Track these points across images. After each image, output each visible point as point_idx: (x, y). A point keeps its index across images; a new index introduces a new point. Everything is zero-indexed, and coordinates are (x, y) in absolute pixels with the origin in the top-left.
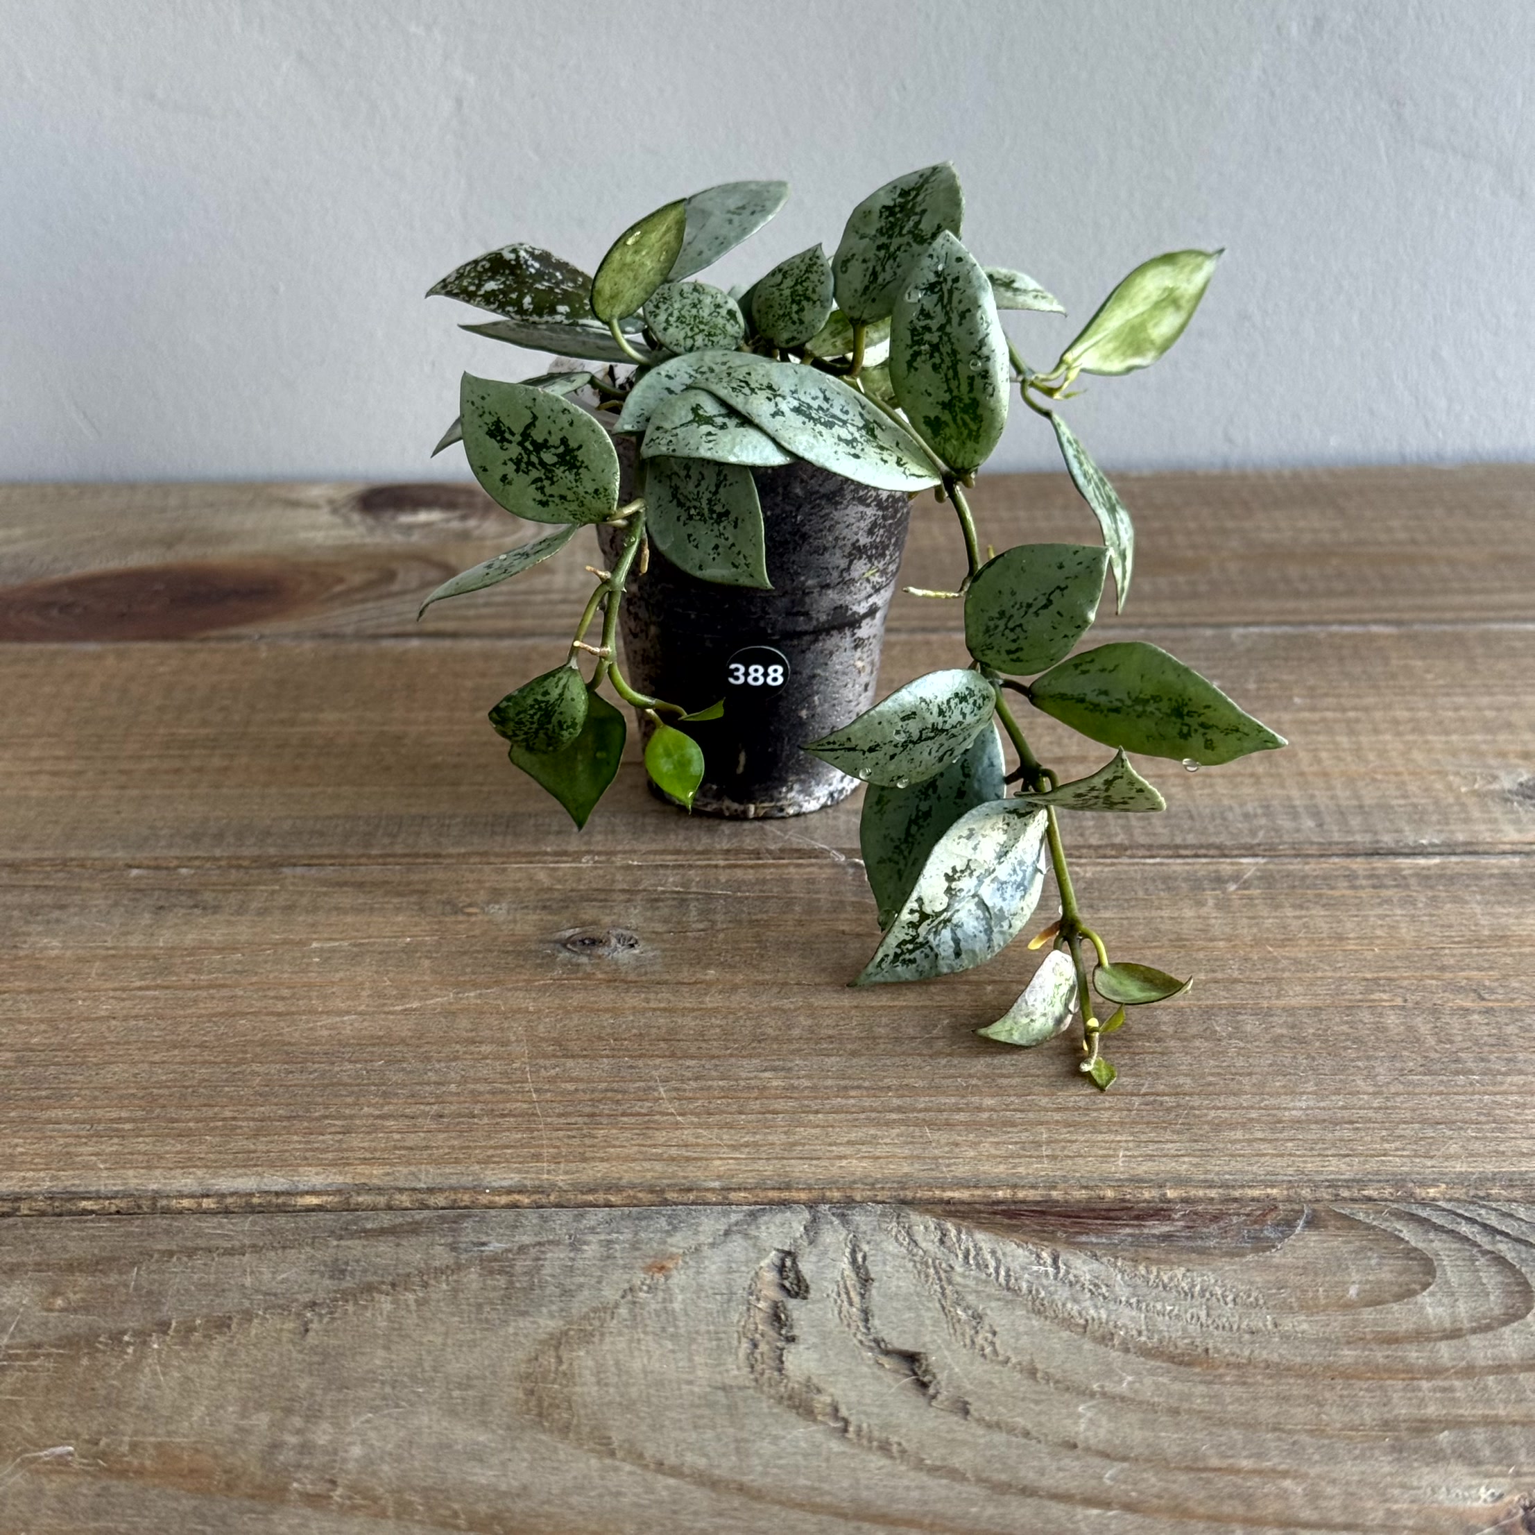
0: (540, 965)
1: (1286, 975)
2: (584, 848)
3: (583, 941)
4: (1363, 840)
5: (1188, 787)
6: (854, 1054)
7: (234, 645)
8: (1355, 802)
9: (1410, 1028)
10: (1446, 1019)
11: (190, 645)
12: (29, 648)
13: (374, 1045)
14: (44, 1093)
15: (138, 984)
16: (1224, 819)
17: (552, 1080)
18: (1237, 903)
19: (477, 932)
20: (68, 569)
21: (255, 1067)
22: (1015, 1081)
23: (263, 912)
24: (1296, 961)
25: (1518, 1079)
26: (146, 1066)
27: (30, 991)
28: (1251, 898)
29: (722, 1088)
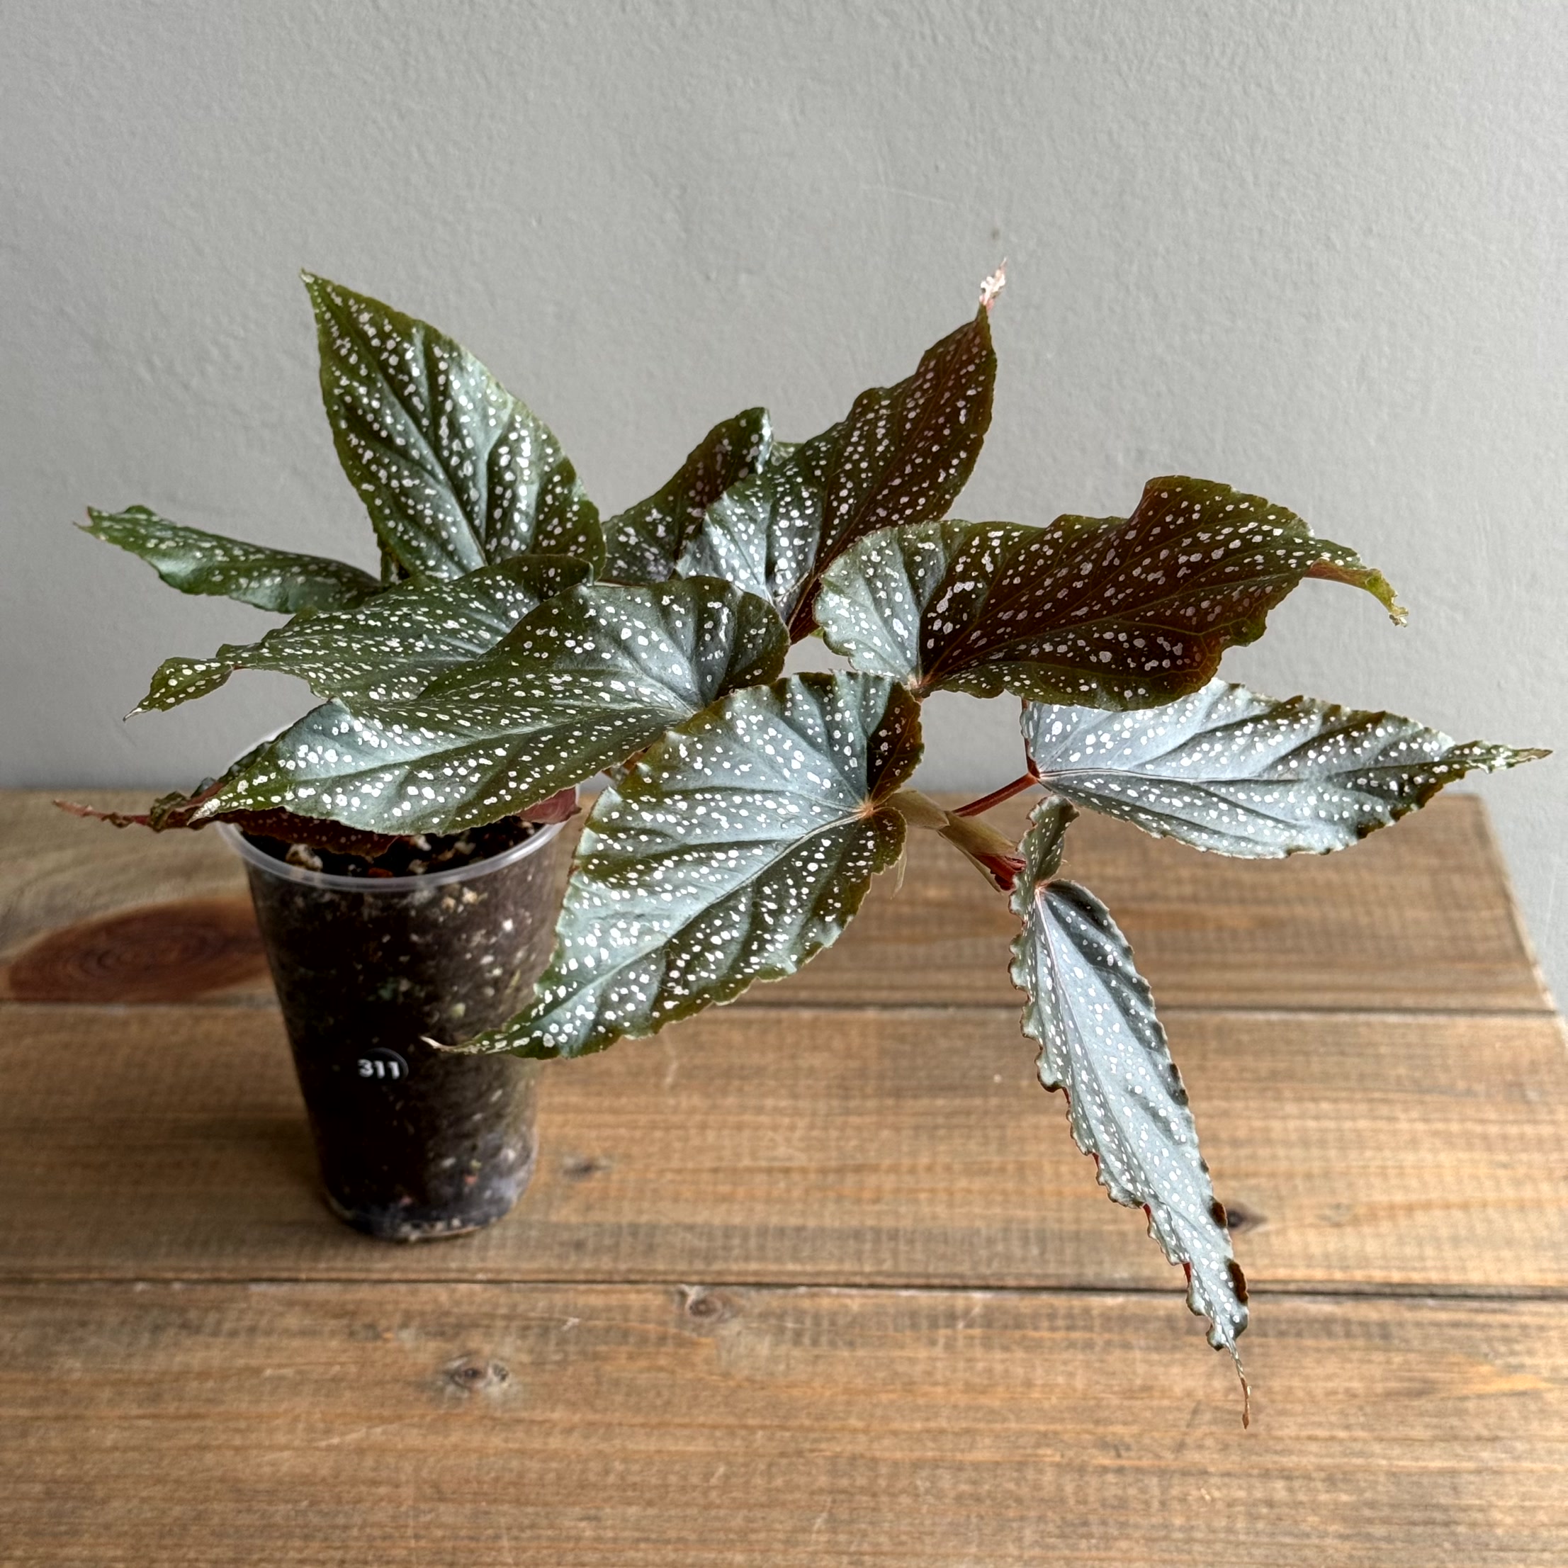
0: (431, 1400)
1: (982, 1426)
2: (480, 1265)
3: (466, 1373)
4: (1069, 1274)
5: (951, 1205)
6: (650, 1503)
7: (231, 1011)
8: (1073, 1227)
9: (1060, 1488)
10: (1087, 1478)
11: (200, 1011)
12: (71, 1011)
13: (303, 1484)
14: (63, 1528)
15: (135, 1411)
16: (971, 1244)
17: (427, 1526)
18: (961, 1343)
19: (389, 1360)
20: (106, 906)
21: (216, 1506)
22: (762, 1536)
23: (233, 1334)
24: (992, 1411)
25: (1123, 1544)
26: (135, 1502)
27: (58, 1418)
28: (972, 1338)
29: (550, 1539)
